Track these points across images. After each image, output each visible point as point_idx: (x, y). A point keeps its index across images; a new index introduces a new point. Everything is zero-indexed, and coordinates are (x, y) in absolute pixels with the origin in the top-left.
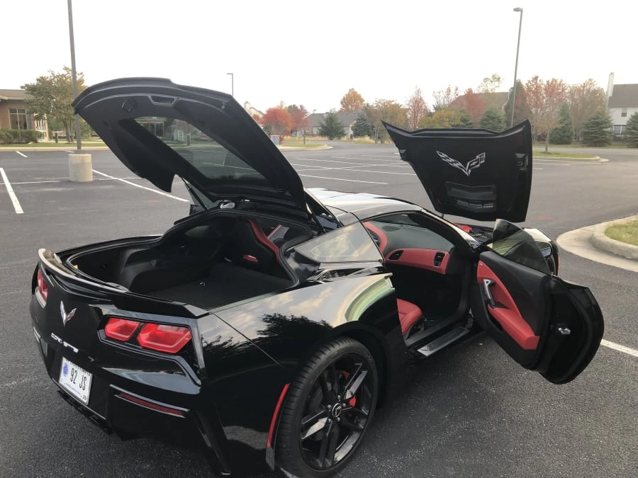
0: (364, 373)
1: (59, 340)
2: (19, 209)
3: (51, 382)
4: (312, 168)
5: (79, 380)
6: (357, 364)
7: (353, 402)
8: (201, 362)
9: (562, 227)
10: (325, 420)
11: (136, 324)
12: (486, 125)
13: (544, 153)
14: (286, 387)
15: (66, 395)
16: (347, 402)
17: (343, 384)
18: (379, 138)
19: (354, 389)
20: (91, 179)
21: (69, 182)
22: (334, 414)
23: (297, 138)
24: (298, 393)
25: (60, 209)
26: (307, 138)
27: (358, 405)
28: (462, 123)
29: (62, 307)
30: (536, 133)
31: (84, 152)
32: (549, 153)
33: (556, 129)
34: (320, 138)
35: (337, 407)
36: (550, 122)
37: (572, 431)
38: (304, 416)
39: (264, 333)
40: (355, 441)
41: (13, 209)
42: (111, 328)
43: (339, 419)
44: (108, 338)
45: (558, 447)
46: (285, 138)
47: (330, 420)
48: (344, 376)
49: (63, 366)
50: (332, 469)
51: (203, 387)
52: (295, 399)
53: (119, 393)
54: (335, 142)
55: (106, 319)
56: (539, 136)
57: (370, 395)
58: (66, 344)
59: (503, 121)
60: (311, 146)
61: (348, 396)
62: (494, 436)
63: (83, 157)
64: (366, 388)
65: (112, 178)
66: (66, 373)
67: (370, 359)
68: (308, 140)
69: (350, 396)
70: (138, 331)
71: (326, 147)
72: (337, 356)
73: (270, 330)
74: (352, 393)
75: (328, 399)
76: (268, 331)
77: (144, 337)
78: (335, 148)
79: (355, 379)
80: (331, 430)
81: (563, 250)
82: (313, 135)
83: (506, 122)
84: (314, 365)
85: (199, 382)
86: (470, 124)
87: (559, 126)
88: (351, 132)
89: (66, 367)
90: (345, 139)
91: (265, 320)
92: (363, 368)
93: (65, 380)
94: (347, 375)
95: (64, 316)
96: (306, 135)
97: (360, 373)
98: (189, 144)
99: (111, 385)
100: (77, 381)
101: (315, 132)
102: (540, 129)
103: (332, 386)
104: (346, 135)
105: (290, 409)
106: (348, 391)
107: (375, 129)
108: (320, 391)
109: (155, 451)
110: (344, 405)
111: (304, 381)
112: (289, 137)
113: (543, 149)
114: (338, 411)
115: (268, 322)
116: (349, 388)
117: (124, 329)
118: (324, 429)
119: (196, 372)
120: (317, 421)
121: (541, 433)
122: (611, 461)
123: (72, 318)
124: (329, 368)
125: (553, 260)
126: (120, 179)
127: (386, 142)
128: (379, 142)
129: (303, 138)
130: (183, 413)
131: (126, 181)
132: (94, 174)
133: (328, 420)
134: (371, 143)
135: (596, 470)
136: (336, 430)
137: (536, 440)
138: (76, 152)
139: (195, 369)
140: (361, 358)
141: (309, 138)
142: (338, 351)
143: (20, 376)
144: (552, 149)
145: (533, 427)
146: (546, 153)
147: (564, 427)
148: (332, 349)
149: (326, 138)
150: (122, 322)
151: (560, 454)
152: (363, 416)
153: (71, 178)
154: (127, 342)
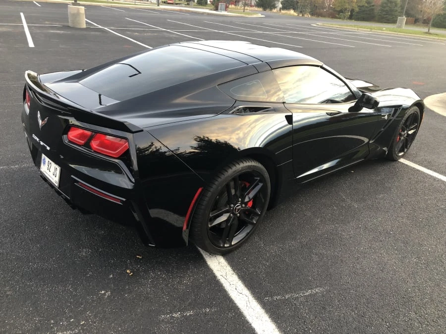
0: (261, 185)
1: (38, 139)
2: (31, 44)
3: (36, 168)
4: (246, 31)
5: (52, 170)
6: (255, 178)
7: (250, 204)
8: (135, 166)
9: (430, 91)
10: (228, 215)
11: (89, 133)
12: (385, 7)
13: (426, 33)
14: (200, 190)
15: (45, 179)
16: (246, 204)
17: (244, 191)
18: (301, 12)
19: (251, 195)
20: (84, 26)
21: (68, 27)
22: (235, 211)
23: (239, 8)
24: (209, 194)
25: (61, 46)
26: (246, 8)
27: (254, 207)
28: (366, 5)
29: (39, 115)
30: (423, 17)
31: (79, 5)
32: (430, 34)
33: (439, 15)
34: (256, 9)
35: (237, 206)
36: (436, 9)
37: (409, 240)
38: (212, 211)
39: (196, 148)
40: (248, 231)
41: (27, 43)
42: (72, 134)
43: (239, 215)
44: (70, 141)
45: (396, 250)
46: (230, 6)
47: (232, 215)
48: (245, 185)
49: (43, 158)
50: (230, 248)
51: (136, 184)
52: (207, 199)
53: (78, 182)
54: (268, 12)
55: (69, 127)
56: (425, 20)
57: (263, 200)
58: (42, 143)
59: (399, 5)
60: (249, 14)
61: (247, 200)
62: (351, 237)
63: (78, 9)
64: (261, 195)
65: (100, 27)
66: (44, 163)
67: (266, 175)
68: (247, 10)
69: (248, 200)
70: (91, 138)
71: (260, 15)
72: (241, 171)
73: (199, 147)
74: (249, 198)
75: (231, 200)
76: (198, 147)
77: (94, 144)
78: (267, 17)
79: (253, 188)
80: (232, 222)
81: (428, 108)
82: (251, 6)
83: (401, 6)
84: (223, 176)
85: (133, 180)
86: (373, 6)
87: (442, 12)
88: (280, 6)
89: (44, 159)
90: (275, 11)
91: (196, 140)
92: (260, 181)
93: (44, 168)
94: (248, 185)
95: (40, 122)
96: (245, 5)
97: (257, 184)
98: (158, 5)
99: (72, 176)
100: (51, 171)
101: (253, 4)
102: (426, 14)
103: (236, 191)
104: (276, 7)
105: (202, 205)
106: (247, 196)
107: (299, 4)
108: (226, 194)
109: (108, 223)
110: (244, 205)
111: (214, 186)
112: (233, 6)
113: (426, 30)
114: (238, 209)
115: (199, 141)
116: (248, 194)
117: (81, 136)
118: (227, 221)
119: (131, 173)
120: (222, 215)
121: (386, 238)
122: (434, 263)
123: (45, 124)
124: (234, 179)
125: (419, 114)
126: (106, 28)
127: (306, 16)
128: (301, 15)
129: (243, 8)
130: (121, 201)
131: (108, 30)
132: (87, 23)
133: (230, 215)
134: (294, 15)
135: (422, 268)
136: (236, 222)
137: (381, 243)
138: (73, 4)
139: (131, 171)
140: (259, 174)
141: (248, 8)
142: (242, 168)
143: (22, 162)
144: (433, 31)
145: (380, 234)
146: (428, 33)
147: (404, 236)
148: (237, 166)
149: (261, 9)
150: (80, 131)
151: (396, 254)
152: (257, 214)
153: (70, 24)
154: (82, 145)
